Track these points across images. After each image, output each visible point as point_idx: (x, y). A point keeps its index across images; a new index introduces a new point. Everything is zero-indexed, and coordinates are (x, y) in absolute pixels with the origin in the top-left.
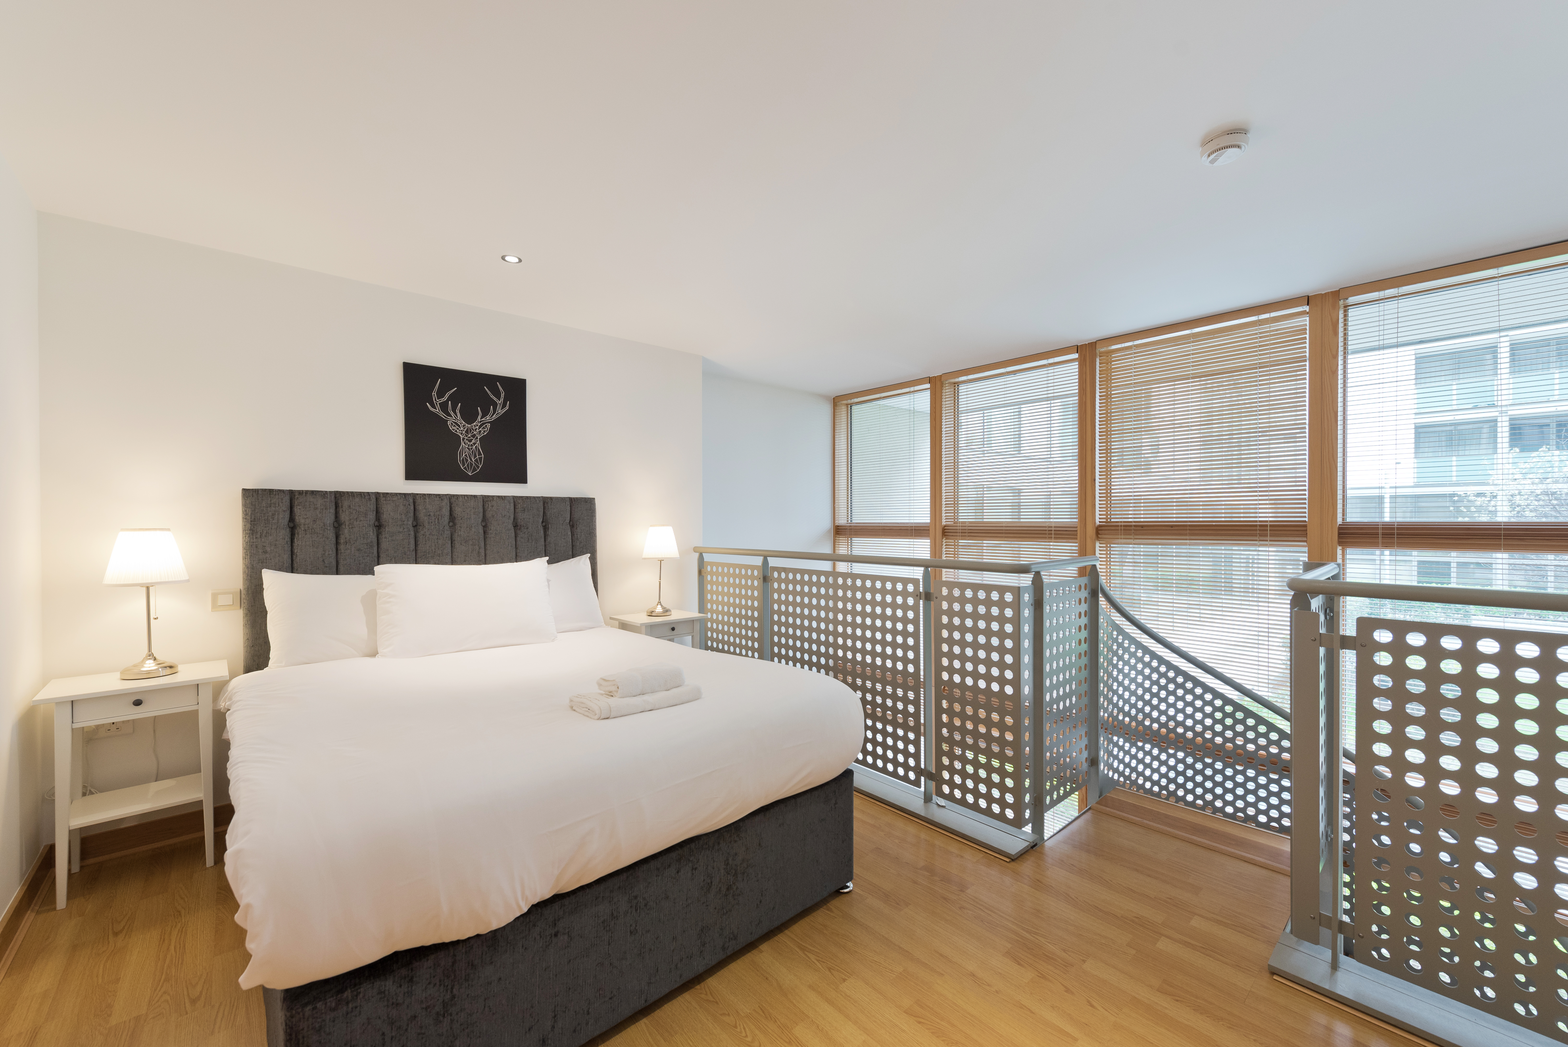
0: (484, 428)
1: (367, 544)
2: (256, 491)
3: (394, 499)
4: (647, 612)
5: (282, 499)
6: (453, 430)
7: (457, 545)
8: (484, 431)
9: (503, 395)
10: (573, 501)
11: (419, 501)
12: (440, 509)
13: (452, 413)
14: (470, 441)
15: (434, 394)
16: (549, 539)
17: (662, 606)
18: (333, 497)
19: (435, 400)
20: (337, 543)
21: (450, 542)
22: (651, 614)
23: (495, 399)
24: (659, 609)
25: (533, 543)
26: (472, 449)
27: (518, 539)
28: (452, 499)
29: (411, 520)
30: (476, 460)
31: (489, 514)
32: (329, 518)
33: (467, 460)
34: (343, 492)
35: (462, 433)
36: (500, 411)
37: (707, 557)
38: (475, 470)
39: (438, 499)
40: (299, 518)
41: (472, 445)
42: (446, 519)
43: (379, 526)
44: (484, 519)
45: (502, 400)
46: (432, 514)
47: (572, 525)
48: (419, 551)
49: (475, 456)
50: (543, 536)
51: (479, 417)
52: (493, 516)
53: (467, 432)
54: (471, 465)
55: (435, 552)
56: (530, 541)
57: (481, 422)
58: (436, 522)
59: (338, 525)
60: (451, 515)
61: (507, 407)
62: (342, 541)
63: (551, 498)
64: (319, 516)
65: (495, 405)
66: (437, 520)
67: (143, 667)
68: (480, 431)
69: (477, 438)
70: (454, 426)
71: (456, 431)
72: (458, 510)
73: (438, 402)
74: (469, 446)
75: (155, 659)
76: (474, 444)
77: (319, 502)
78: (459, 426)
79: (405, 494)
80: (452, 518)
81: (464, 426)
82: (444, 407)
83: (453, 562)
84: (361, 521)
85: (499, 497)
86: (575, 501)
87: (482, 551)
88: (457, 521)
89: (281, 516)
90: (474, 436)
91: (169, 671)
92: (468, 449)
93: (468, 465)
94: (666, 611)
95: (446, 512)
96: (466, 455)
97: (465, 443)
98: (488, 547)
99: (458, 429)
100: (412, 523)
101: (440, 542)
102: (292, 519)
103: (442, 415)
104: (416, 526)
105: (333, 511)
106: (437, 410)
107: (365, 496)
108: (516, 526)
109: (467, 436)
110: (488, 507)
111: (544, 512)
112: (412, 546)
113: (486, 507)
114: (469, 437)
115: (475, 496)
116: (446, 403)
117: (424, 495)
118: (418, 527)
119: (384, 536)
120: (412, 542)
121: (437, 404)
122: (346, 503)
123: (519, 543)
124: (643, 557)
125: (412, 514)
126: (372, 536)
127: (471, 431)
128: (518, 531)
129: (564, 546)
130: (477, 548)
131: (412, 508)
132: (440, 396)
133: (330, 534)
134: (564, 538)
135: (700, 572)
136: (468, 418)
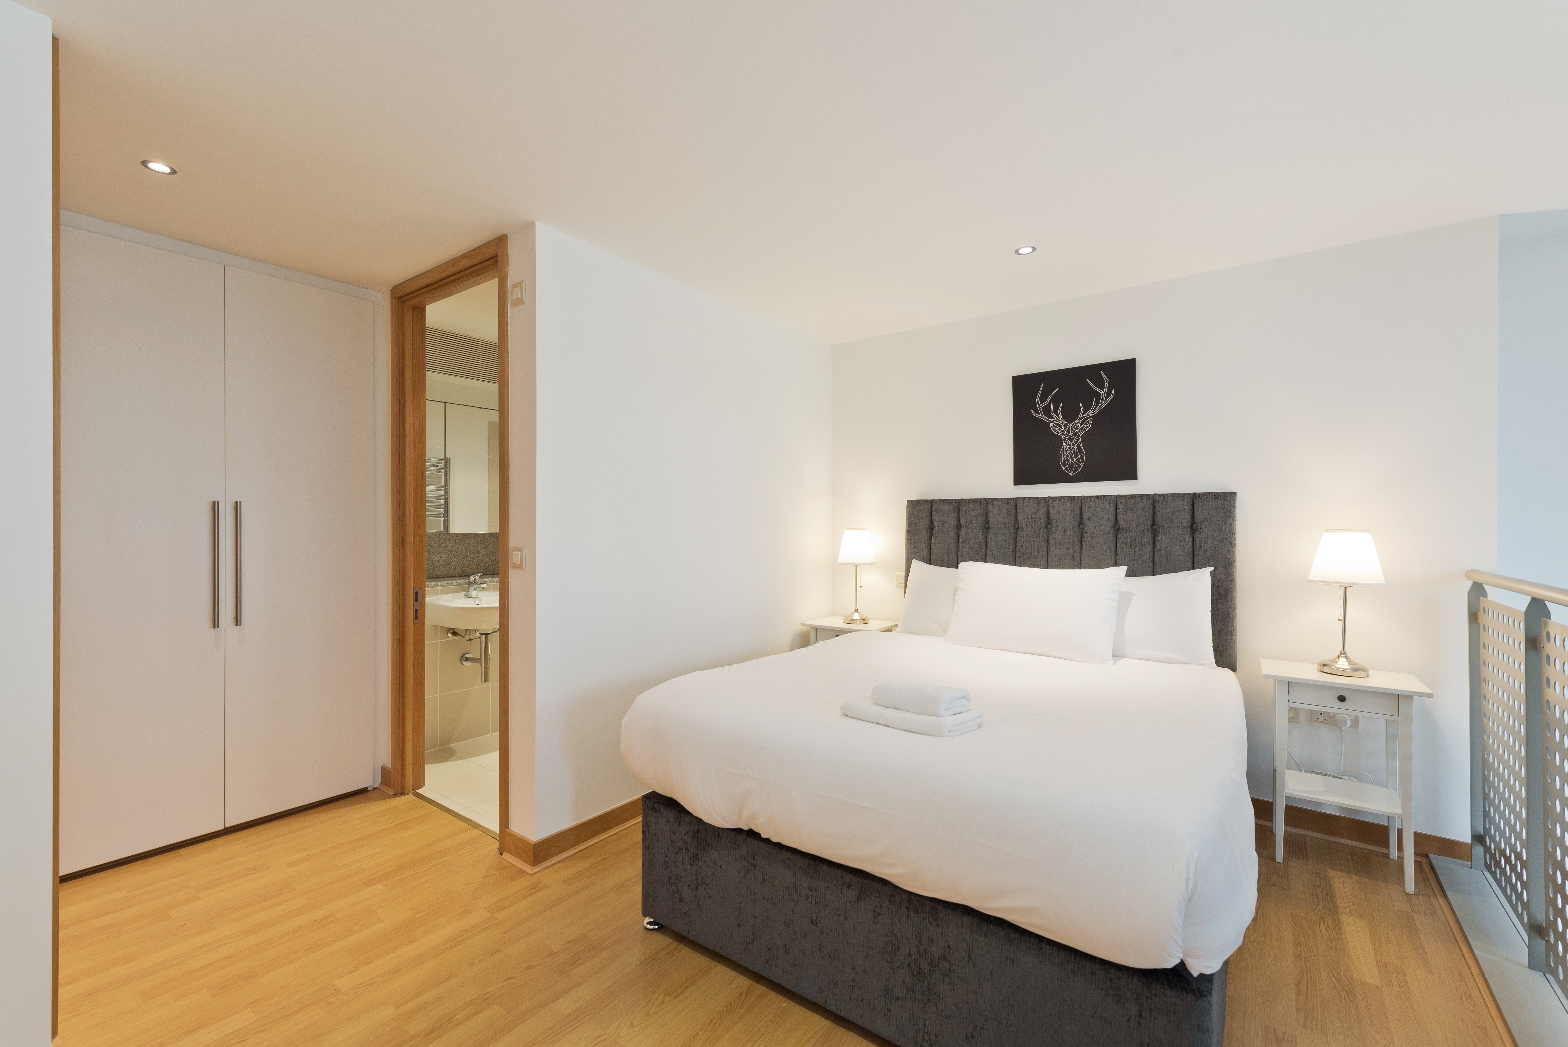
0: (1086, 424)
1: (977, 543)
2: (912, 501)
3: (999, 504)
4: (1316, 665)
5: (925, 507)
6: (1055, 431)
7: (1052, 548)
8: (1087, 428)
9: (1107, 384)
10: (1194, 499)
11: (1019, 504)
12: (1037, 511)
13: (1054, 415)
14: (1071, 440)
15: (1038, 399)
16: (1158, 545)
17: (1347, 658)
18: (957, 504)
19: (1039, 405)
20: (958, 542)
21: (1045, 545)
22: (1324, 667)
23: (1098, 390)
24: (1343, 664)
25: (1137, 549)
26: (1073, 448)
27: (1118, 543)
28: (1047, 500)
29: (1012, 522)
30: (1078, 460)
31: (1086, 516)
32: (953, 522)
33: (1068, 461)
34: (964, 500)
35: (1063, 434)
36: (1104, 402)
38: (1076, 469)
39: (1036, 502)
40: (935, 523)
41: (1073, 445)
42: (1043, 521)
43: (986, 528)
44: (1081, 522)
45: (1106, 389)
46: (1029, 517)
47: (1193, 528)
48: (1018, 552)
49: (1077, 455)
50: (1151, 541)
51: (1081, 413)
52: (1089, 519)
53: (1068, 431)
54: (1073, 464)
55: (1031, 553)
56: (1133, 547)
57: (1082, 418)
58: (1033, 525)
59: (959, 527)
60: (1048, 517)
61: (1112, 396)
62: (961, 540)
63: (1164, 496)
64: (947, 519)
65: (1098, 396)
66: (1033, 523)
67: (853, 617)
68: (1082, 428)
69: (1079, 436)
70: (1056, 427)
71: (1058, 432)
72: (1053, 512)
73: (1040, 406)
74: (1070, 446)
75: (858, 612)
76: (1076, 442)
77: (947, 508)
78: (1061, 427)
79: (1008, 499)
80: (1049, 521)
81: (1065, 425)
82: (1046, 410)
83: (1048, 566)
84: (973, 523)
85: (1097, 497)
86: (1199, 497)
87: (1077, 555)
88: (1053, 524)
89: (924, 520)
90: (1075, 434)
91: (862, 622)
92: (1070, 448)
93: (1069, 466)
94: (1357, 670)
95: (1042, 514)
96: (1067, 456)
97: (1066, 443)
98: (1083, 551)
99: (1059, 430)
100: (1014, 527)
101: (1036, 544)
102: (932, 523)
103: (1044, 418)
104: (1018, 528)
105: (955, 515)
106: (1041, 416)
107: (977, 502)
108: (1117, 529)
109: (1068, 435)
110: (1085, 509)
111: (1153, 513)
112: (1012, 547)
113: (1083, 509)
114: (1071, 436)
115: (1073, 498)
116: (1049, 406)
117: (1025, 498)
118: (1019, 529)
119: (990, 537)
120: (1012, 542)
121: (1040, 409)
122: (963, 509)
123: (1119, 549)
124: (1310, 578)
125: (1013, 517)
126: (981, 538)
127: (1072, 429)
128: (1120, 536)
129: (1179, 555)
130: (1072, 552)
131: (1013, 511)
132: (1043, 400)
133: (953, 534)
134: (1180, 546)
135: (1473, 617)
136: (1070, 415)
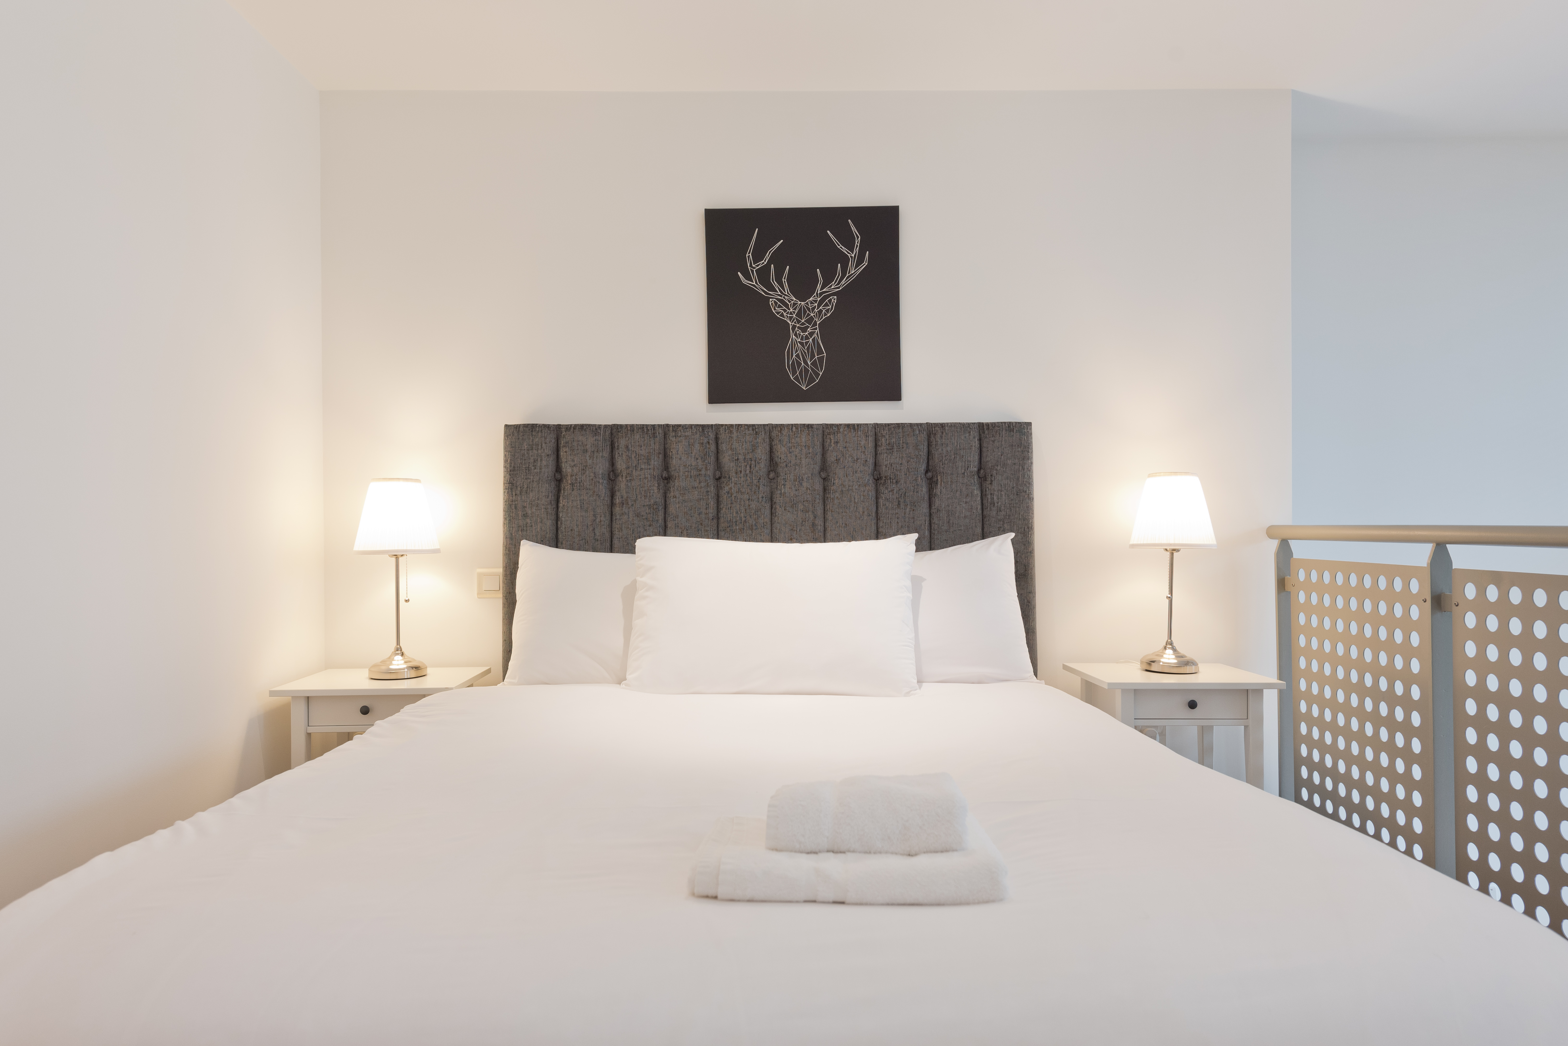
0: (826, 305)
1: (650, 506)
2: (517, 427)
3: (686, 434)
4: (1142, 662)
5: (545, 438)
6: (778, 313)
7: (779, 511)
8: (827, 311)
9: (858, 242)
10: (984, 430)
11: (723, 436)
12: (754, 448)
13: (776, 284)
14: (804, 330)
15: (749, 255)
16: (937, 503)
17: (1174, 650)
18: (608, 433)
19: (751, 266)
20: (612, 505)
21: (768, 506)
22: (1149, 666)
23: (844, 250)
24: (1169, 658)
25: (908, 510)
26: (806, 343)
27: (881, 501)
28: (771, 431)
29: (711, 467)
30: (814, 364)
31: (831, 457)
32: (602, 466)
33: (799, 364)
34: (621, 426)
35: (791, 318)
36: (854, 271)
37: (1300, 550)
38: (812, 380)
39: (751, 432)
40: (567, 468)
41: (807, 338)
42: (762, 467)
43: (666, 479)
44: (824, 467)
45: (856, 250)
46: (741, 457)
47: (983, 476)
48: (722, 520)
49: (813, 356)
50: (926, 497)
51: (819, 287)
52: (838, 460)
53: (799, 315)
54: (807, 371)
55: (745, 521)
56: (902, 506)
57: (821, 294)
58: (748, 472)
59: (613, 475)
60: (771, 459)
61: (866, 263)
62: (617, 501)
63: (942, 426)
64: (590, 462)
65: (845, 260)
66: (748, 468)
67: (391, 664)
68: (820, 311)
69: (815, 324)
70: (780, 307)
71: (782, 315)
72: (781, 451)
73: (754, 268)
74: (802, 339)
75: (402, 654)
76: (811, 334)
77: (589, 440)
78: (787, 306)
79: (703, 426)
80: (773, 464)
81: (794, 304)
82: (763, 275)
83: (772, 540)
84: (641, 469)
85: (848, 426)
86: (988, 429)
87: (819, 522)
88: (780, 470)
89: (544, 463)
90: (810, 320)
91: (413, 673)
92: (802, 344)
93: (801, 373)
94: (1185, 664)
95: (762, 453)
96: (798, 356)
97: (796, 335)
98: (829, 516)
99: (785, 311)
100: (714, 475)
101: (753, 505)
102: (558, 469)
103: (761, 289)
104: (720, 478)
105: (606, 454)
106: (754, 283)
107: (648, 430)
108: (878, 479)
109: (799, 322)
110: (830, 445)
111: (929, 453)
112: (712, 511)
113: (827, 444)
114: (803, 324)
115: (809, 427)
116: (767, 267)
117: (732, 426)
118: (723, 479)
119: (672, 494)
120: (712, 503)
121: (752, 271)
122: (622, 442)
123: (882, 510)
124: (1131, 543)
125: (713, 459)
126: (656, 495)
127: (805, 312)
128: (882, 489)
129: (965, 517)
130: (812, 517)
131: (713, 447)
132: (757, 257)
133: (603, 489)
134: (966, 503)
135: (1281, 584)
136: (801, 289)
